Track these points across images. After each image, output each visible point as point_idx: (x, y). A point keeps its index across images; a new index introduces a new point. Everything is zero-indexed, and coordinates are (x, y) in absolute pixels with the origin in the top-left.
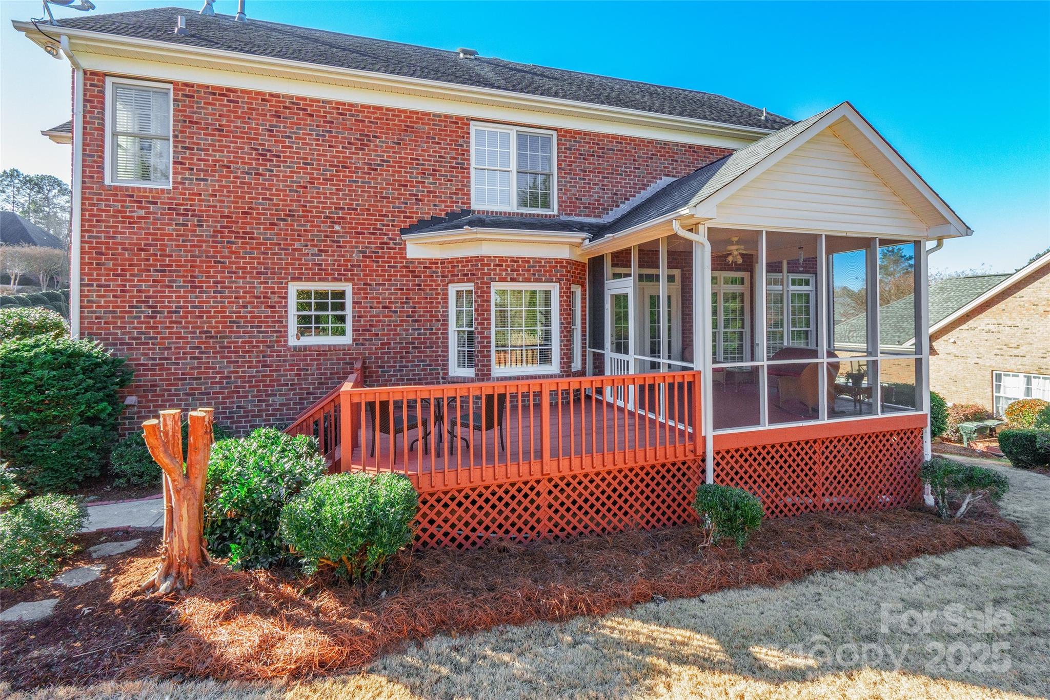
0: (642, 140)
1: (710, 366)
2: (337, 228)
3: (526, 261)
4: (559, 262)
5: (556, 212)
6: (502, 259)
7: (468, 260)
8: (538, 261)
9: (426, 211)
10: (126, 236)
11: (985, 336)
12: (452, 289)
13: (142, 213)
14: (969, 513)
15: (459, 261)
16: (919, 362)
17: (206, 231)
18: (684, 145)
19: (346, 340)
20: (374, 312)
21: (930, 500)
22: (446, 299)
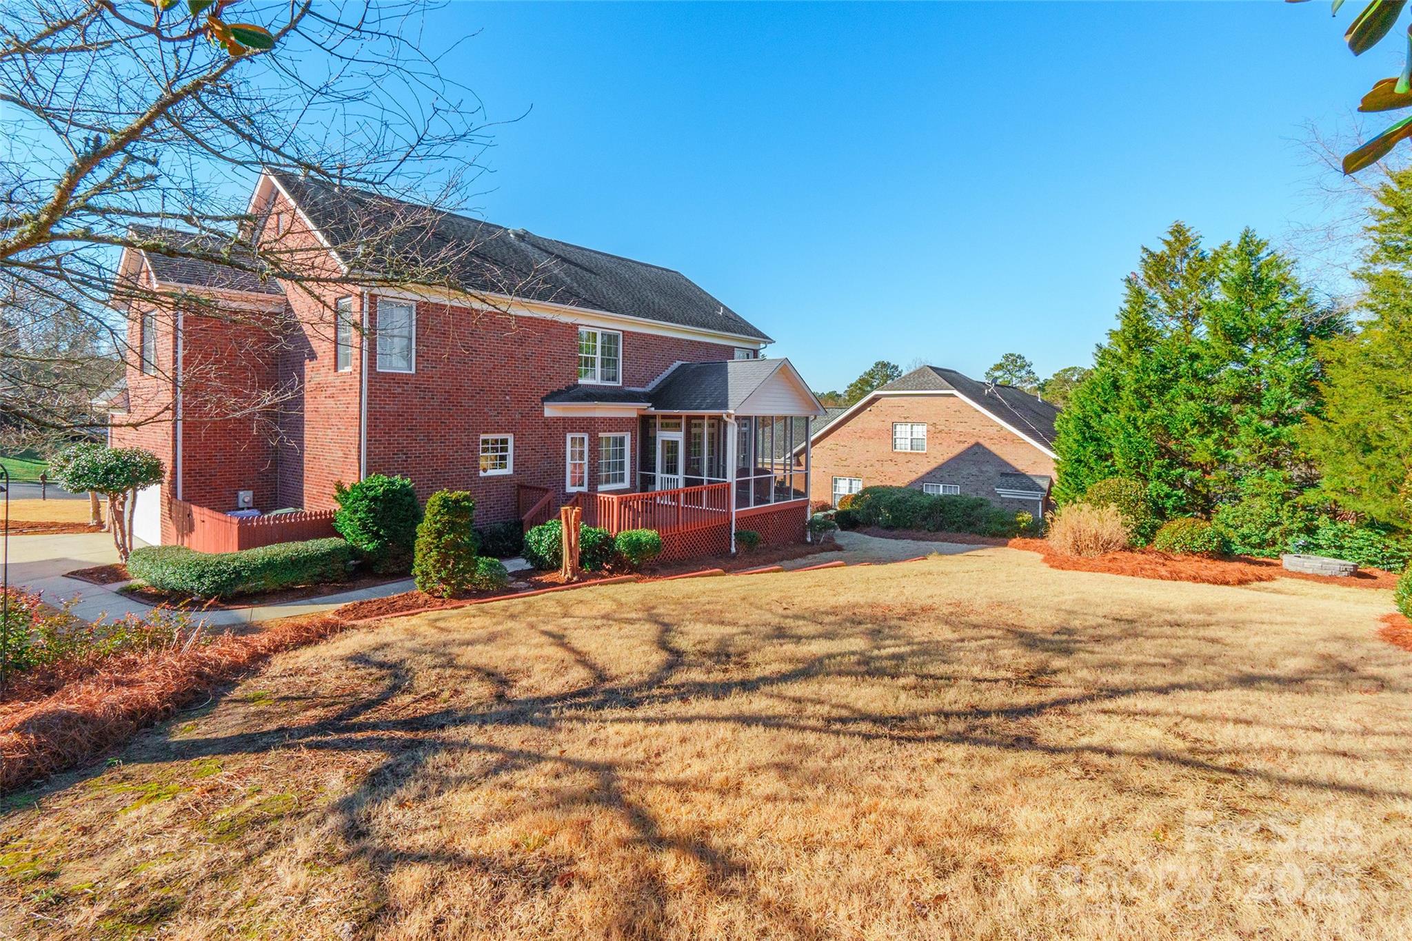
0: (667, 338)
1: (735, 480)
2: (508, 398)
3: (616, 419)
4: (631, 419)
5: (621, 384)
6: (605, 419)
7: (584, 419)
8: (622, 419)
9: (555, 386)
10: (391, 407)
11: (830, 452)
12: (569, 436)
13: (400, 390)
14: (824, 541)
15: (578, 419)
16: (806, 474)
17: (436, 403)
18: (687, 341)
19: (509, 471)
20: (527, 452)
21: (809, 540)
22: (565, 443)
